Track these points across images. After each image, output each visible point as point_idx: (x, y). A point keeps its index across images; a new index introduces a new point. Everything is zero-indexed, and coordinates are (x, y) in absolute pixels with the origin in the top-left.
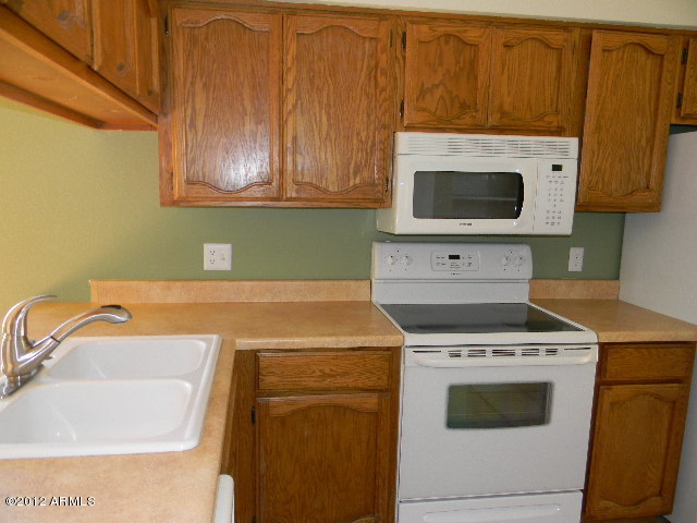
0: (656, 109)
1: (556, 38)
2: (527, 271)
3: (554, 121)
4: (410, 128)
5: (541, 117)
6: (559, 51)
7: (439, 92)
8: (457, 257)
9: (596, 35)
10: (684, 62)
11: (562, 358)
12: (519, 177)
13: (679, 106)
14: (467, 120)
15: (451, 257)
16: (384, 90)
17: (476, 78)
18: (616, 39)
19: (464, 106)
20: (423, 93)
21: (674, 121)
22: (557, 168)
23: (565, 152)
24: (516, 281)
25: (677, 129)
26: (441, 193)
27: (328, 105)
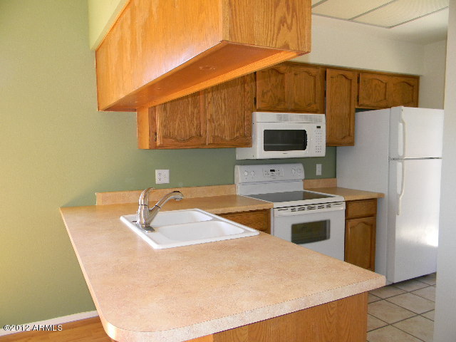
0: (350, 102)
1: (313, 71)
2: (302, 176)
3: (314, 107)
4: (259, 110)
5: (309, 105)
6: (315, 77)
7: (270, 94)
8: (273, 171)
9: (328, 71)
10: (358, 82)
11: (334, 208)
12: (304, 131)
13: (358, 101)
14: (282, 106)
15: (271, 171)
16: (248, 92)
17: (284, 87)
18: (335, 73)
19: (279, 100)
20: (263, 94)
21: (357, 107)
22: (319, 127)
23: (321, 121)
24: (298, 180)
25: (358, 110)
26: (275, 139)
27: (225, 99)
